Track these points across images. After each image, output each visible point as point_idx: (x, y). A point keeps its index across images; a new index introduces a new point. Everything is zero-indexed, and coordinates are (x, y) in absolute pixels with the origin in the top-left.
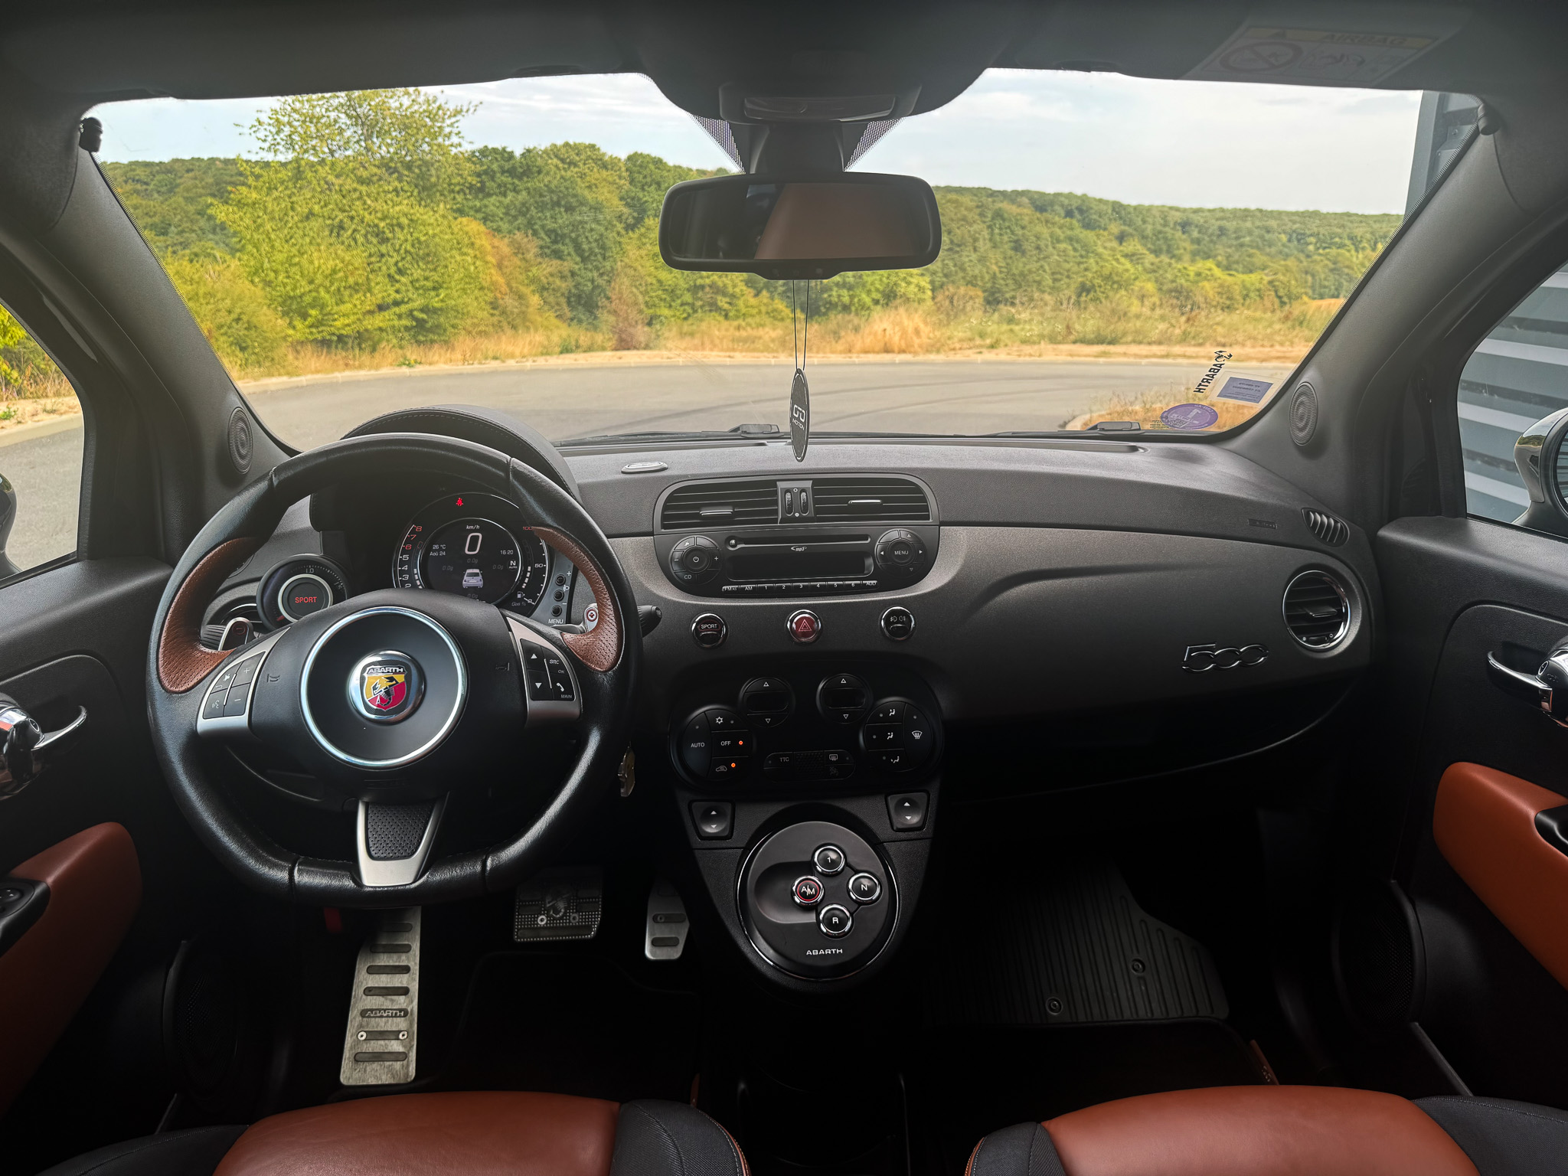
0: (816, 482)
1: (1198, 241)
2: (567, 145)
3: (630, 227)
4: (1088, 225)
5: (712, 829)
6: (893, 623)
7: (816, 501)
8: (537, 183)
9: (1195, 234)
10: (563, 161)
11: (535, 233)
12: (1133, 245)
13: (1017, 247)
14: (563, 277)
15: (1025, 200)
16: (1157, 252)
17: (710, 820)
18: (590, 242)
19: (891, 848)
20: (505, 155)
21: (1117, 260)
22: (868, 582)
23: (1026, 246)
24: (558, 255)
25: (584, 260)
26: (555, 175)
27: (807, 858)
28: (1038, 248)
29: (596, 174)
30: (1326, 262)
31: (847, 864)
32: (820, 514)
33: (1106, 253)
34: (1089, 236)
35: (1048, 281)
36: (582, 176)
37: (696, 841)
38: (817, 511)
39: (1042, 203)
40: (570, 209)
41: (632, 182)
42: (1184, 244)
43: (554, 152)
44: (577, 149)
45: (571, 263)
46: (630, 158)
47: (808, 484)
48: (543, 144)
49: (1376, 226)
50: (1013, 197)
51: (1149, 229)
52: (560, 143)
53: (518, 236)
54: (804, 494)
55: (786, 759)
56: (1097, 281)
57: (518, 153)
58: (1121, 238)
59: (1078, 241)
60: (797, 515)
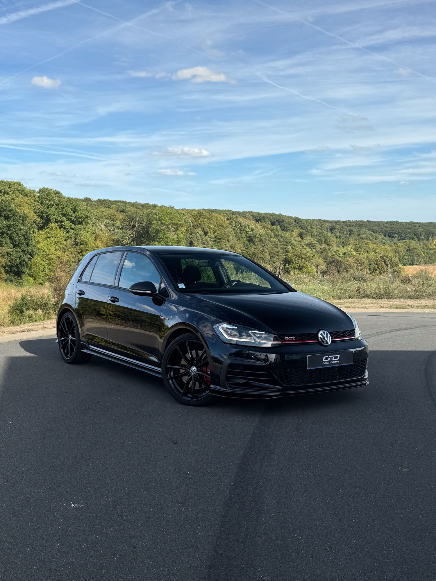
1: (339, 237)
3: (41, 228)
4: (284, 229)
13: (251, 240)
18: (19, 237)
25: (15, 246)
28: (261, 240)
29: (21, 199)
30: (405, 246)
34: (287, 235)
35: (268, 257)
36: (13, 200)
40: (7, 218)
41: (42, 203)
42: (333, 238)
44: (9, 185)
45: (7, 248)
46: (40, 191)
59: (281, 237)
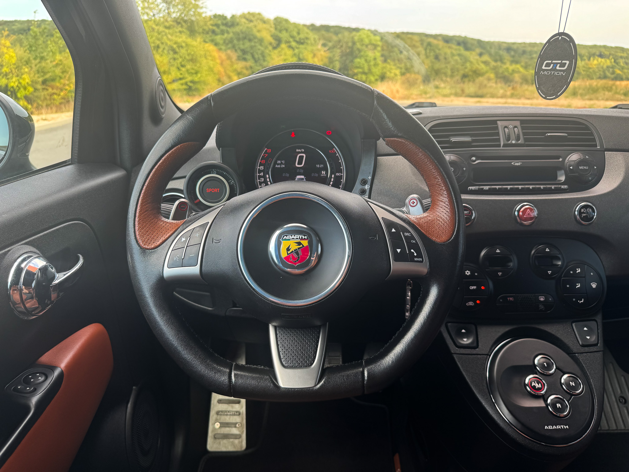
0: (522, 122)
1: (513, 57)
2: (249, 13)
3: (275, 48)
4: (467, 49)
5: (466, 341)
6: (583, 213)
7: (524, 134)
8: (237, 29)
9: (512, 53)
10: (247, 20)
11: (236, 51)
12: (486, 58)
13: (437, 57)
14: (247, 69)
15: (440, 38)
16: (496, 61)
17: (463, 336)
18: (258, 55)
19: (581, 357)
20: (223, 18)
21: (479, 64)
22: (562, 187)
23: (441, 58)
24: (245, 59)
25: (256, 61)
26: (244, 25)
27: (531, 363)
28: (445, 59)
29: (261, 26)
31: (557, 368)
32: (528, 142)
33: (474, 61)
34: (467, 53)
35: (449, 72)
36: (255, 26)
37: (453, 349)
38: (526, 140)
39: (447, 40)
40: (250, 40)
41: (276, 29)
42: (507, 57)
43: (243, 16)
44: (253, 15)
45: (250, 63)
46: (276, 19)
47: (518, 123)
48: (238, 13)
49: (591, 50)
50: (435, 37)
51: (493, 51)
52: (246, 12)
53: (229, 52)
54: (516, 129)
55: (511, 299)
56: (470, 73)
57: (229, 16)
58: (481, 55)
59: (462, 56)
60: (514, 142)
